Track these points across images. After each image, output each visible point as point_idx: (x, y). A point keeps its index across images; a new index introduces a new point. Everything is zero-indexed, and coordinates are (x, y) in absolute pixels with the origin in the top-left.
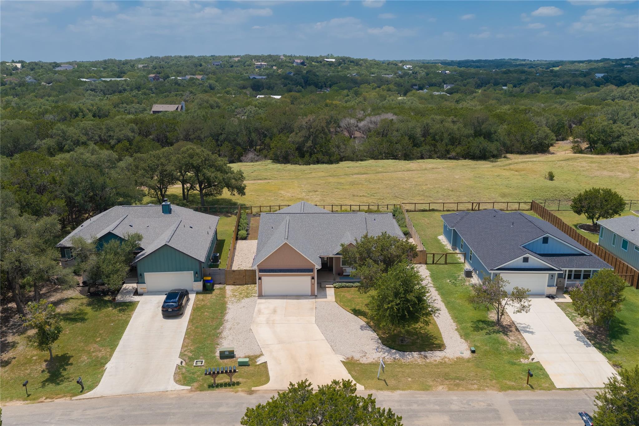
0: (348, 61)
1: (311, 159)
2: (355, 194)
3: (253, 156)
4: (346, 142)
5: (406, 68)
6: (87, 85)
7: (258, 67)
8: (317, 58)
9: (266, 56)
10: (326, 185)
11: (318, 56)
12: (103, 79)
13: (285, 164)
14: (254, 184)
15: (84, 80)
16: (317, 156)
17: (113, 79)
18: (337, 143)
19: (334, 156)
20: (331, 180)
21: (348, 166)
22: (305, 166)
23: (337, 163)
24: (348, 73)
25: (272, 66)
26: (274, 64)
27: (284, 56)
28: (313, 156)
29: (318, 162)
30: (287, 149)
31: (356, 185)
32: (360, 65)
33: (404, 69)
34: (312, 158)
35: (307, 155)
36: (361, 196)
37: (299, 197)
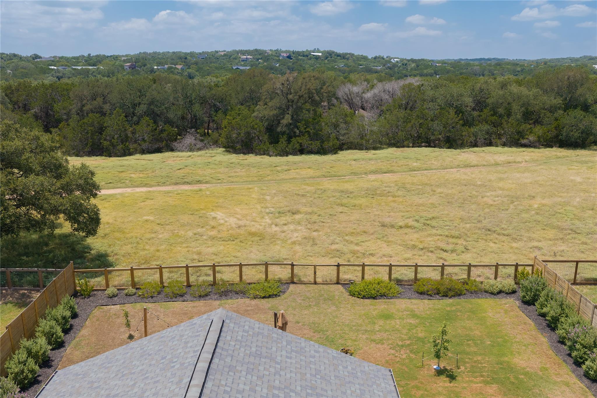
0: (335, 55)
1: (290, 146)
2: (387, 220)
3: (194, 142)
4: (348, 119)
5: (393, 61)
6: (53, 72)
7: (244, 60)
8: (304, 52)
9: (252, 50)
10: (316, 196)
11: (305, 50)
12: (74, 67)
13: (244, 153)
14: (169, 192)
15: (53, 67)
16: (300, 141)
17: (84, 67)
18: (334, 121)
19: (329, 141)
20: (328, 184)
21: (355, 157)
22: (279, 157)
23: (335, 154)
24: (335, 65)
25: (258, 60)
26: (260, 57)
27: (271, 50)
28: (294, 140)
29: (302, 151)
30: (249, 129)
31: (381, 195)
32: (346, 59)
33: (392, 62)
34: (292, 144)
35: (283, 140)
36: (401, 227)
37: (253, 230)
